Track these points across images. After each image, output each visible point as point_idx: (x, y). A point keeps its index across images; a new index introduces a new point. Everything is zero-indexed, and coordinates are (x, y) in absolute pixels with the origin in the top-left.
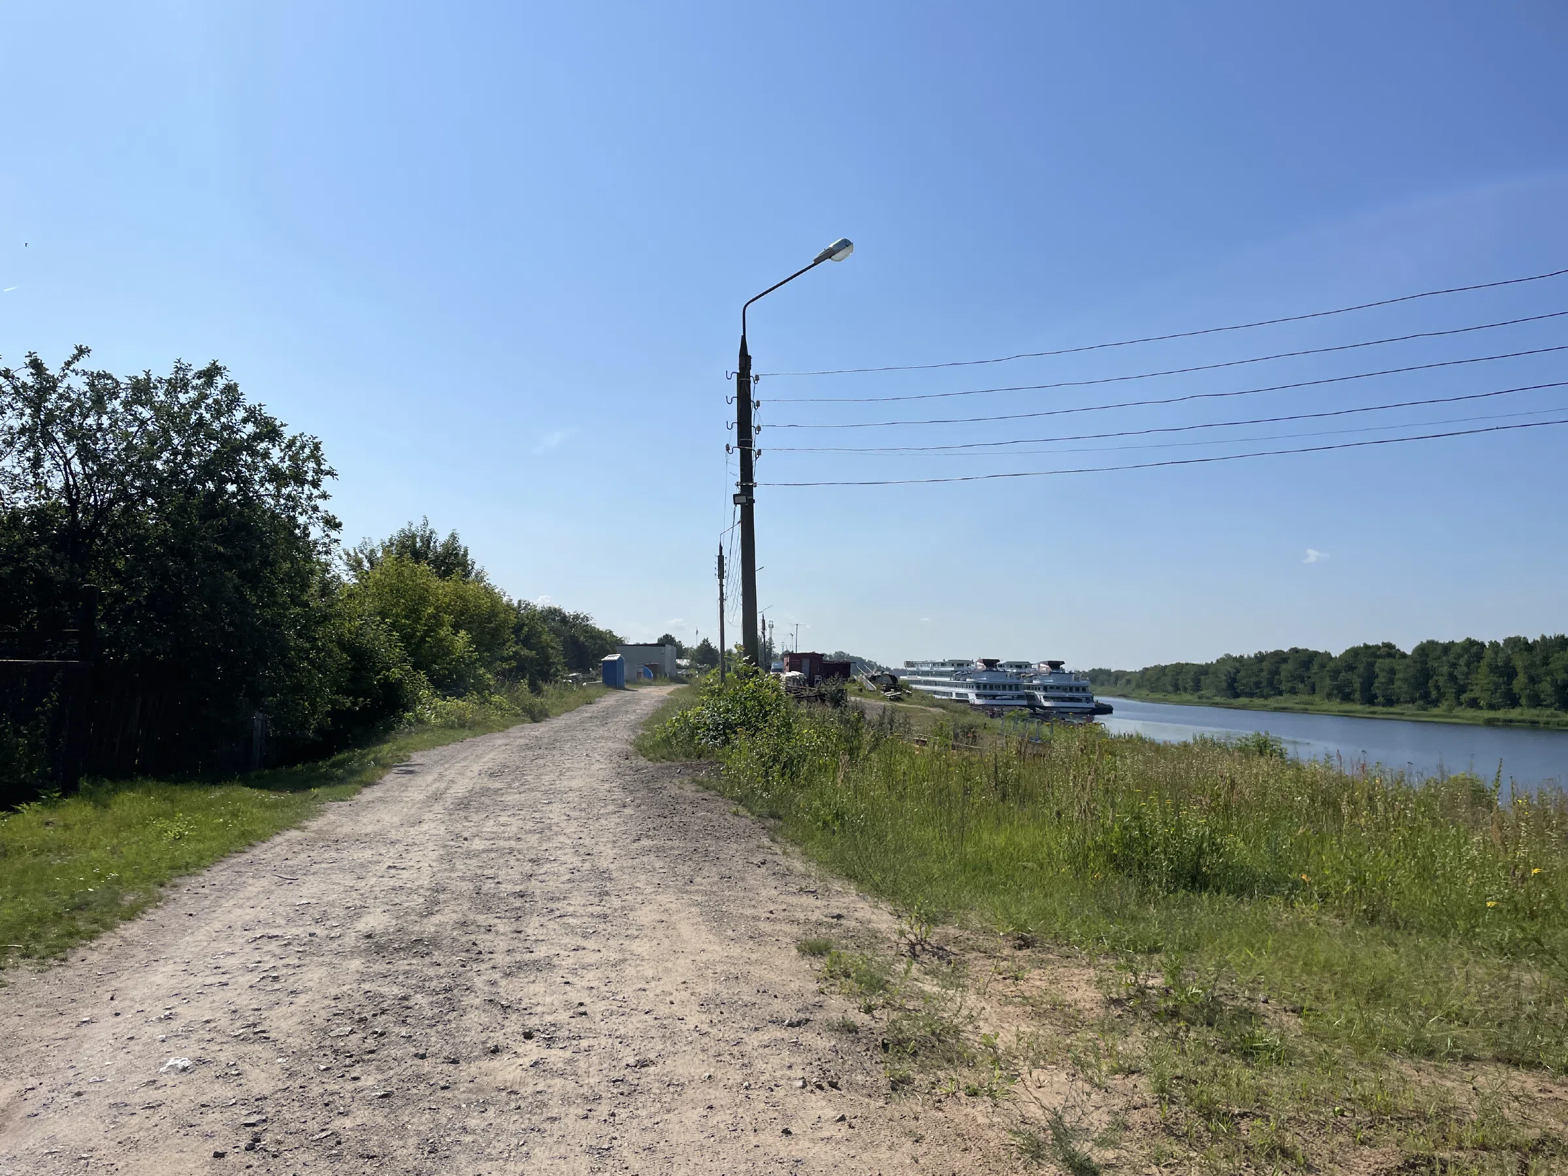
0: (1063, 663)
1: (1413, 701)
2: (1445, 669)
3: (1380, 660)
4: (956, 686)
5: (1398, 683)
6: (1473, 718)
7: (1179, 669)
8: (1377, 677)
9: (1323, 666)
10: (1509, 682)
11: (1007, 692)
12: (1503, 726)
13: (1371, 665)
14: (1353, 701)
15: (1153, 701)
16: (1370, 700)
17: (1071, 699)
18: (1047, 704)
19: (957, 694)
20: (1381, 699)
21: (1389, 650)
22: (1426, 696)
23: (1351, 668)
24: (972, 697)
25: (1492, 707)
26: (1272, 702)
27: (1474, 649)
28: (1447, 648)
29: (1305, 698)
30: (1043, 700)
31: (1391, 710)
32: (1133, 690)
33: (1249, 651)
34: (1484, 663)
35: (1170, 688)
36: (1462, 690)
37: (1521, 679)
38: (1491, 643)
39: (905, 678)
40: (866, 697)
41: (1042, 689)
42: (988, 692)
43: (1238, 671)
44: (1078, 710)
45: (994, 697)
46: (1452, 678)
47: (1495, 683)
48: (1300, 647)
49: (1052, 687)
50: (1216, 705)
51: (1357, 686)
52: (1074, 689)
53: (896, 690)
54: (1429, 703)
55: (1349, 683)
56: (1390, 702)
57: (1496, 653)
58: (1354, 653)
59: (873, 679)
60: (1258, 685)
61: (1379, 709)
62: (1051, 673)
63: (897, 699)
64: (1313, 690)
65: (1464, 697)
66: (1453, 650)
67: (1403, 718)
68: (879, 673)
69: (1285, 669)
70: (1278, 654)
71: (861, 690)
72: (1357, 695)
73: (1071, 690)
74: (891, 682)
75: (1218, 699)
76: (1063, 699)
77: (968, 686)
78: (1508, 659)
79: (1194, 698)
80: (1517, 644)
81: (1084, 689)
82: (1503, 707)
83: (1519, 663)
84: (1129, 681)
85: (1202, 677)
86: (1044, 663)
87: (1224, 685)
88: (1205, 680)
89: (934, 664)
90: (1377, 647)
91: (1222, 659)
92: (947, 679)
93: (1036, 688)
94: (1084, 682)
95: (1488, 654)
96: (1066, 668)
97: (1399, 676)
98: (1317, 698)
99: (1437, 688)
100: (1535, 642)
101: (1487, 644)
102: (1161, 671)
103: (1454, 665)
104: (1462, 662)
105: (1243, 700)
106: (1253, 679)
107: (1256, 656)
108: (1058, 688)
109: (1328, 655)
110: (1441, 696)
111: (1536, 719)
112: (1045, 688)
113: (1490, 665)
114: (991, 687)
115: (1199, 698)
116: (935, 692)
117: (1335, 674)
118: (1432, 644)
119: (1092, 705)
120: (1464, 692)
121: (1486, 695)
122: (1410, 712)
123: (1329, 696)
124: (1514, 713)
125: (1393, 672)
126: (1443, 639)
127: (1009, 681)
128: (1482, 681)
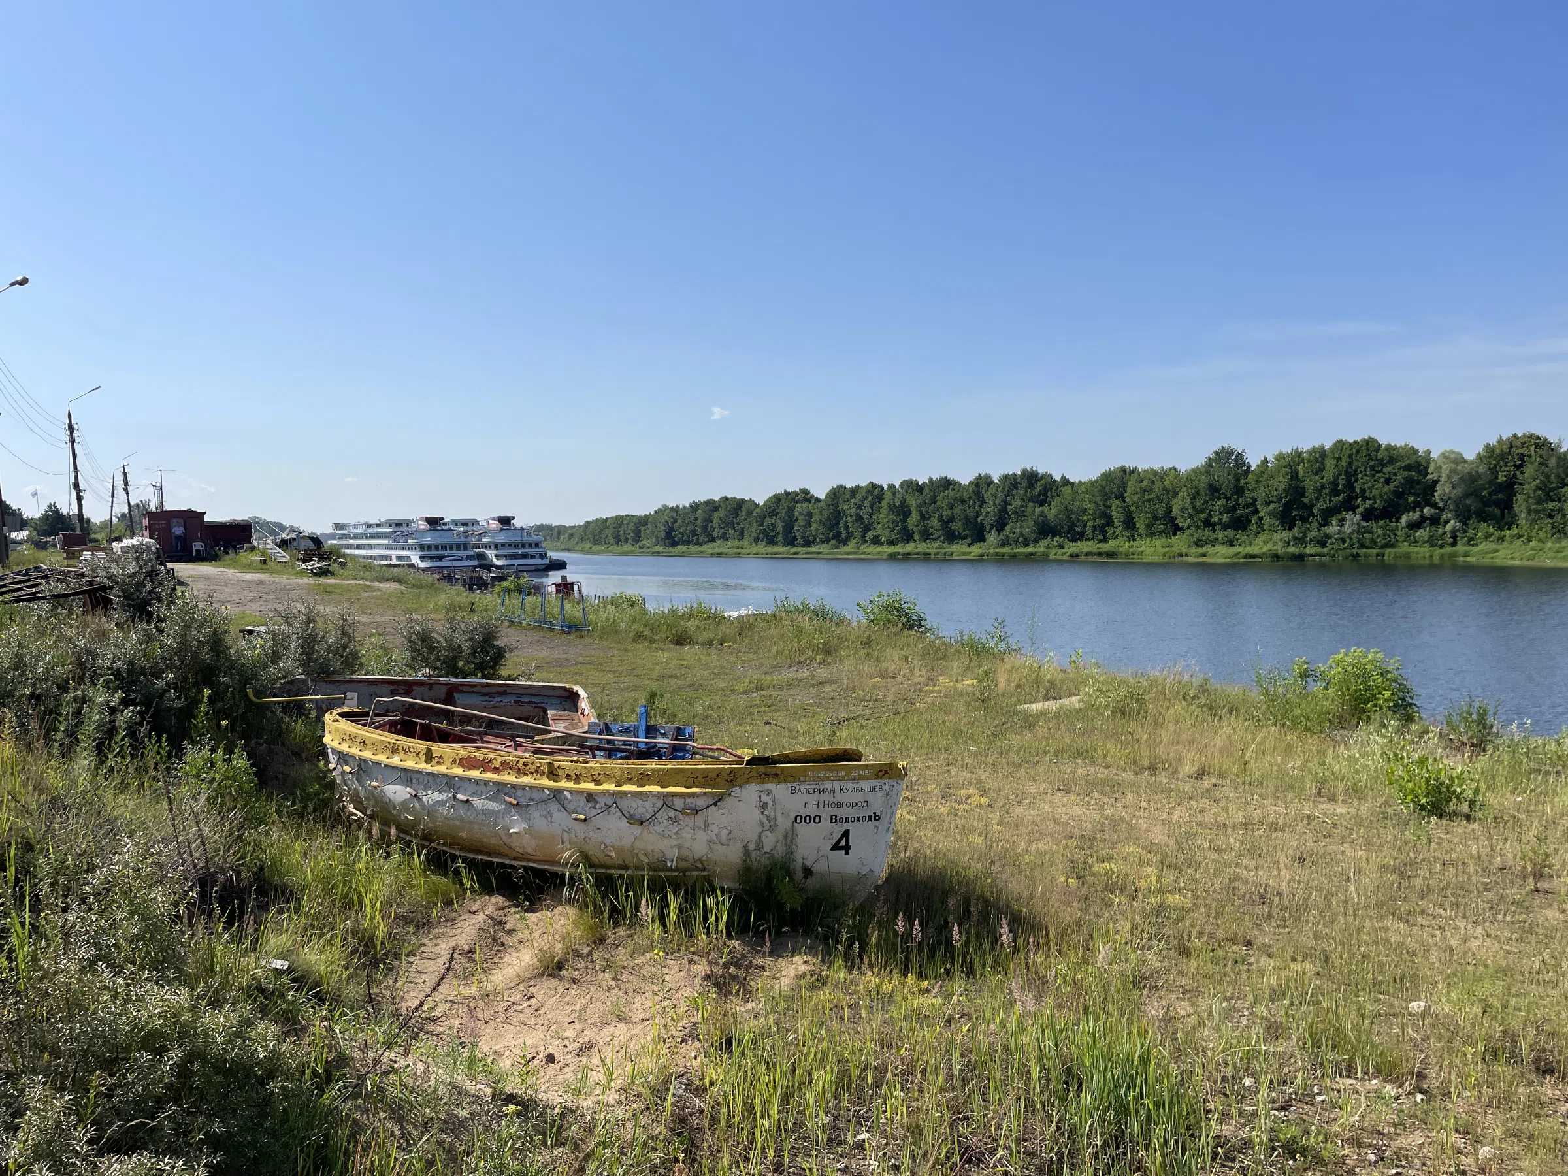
0: (513, 518)
1: (827, 540)
2: (853, 511)
3: (799, 505)
4: (397, 548)
5: (814, 526)
6: (879, 553)
7: (619, 521)
8: (797, 520)
9: (750, 513)
10: (904, 521)
11: (455, 552)
12: (903, 560)
13: (791, 509)
14: (776, 543)
15: (598, 553)
16: (791, 542)
17: (524, 557)
18: (499, 563)
19: (398, 558)
20: (800, 540)
21: (806, 496)
22: (837, 536)
23: (774, 513)
24: (415, 559)
25: (891, 543)
26: (707, 548)
27: (876, 492)
28: (854, 491)
29: (736, 543)
30: (494, 559)
31: (810, 549)
32: (577, 543)
33: (685, 502)
34: (884, 503)
35: (612, 540)
36: (867, 529)
37: (914, 517)
38: (888, 485)
39: (335, 542)
40: (271, 572)
41: (492, 547)
42: (434, 553)
43: (676, 521)
44: (533, 568)
45: (440, 558)
46: (859, 518)
47: (894, 521)
48: (729, 496)
49: (503, 545)
50: (657, 554)
51: (780, 529)
52: (527, 546)
53: (321, 559)
54: (840, 542)
55: (773, 527)
56: (808, 543)
57: (894, 494)
58: (777, 499)
59: (284, 544)
60: (694, 532)
61: (799, 549)
62: (502, 529)
63: (324, 572)
64: (742, 535)
65: (869, 535)
66: (859, 494)
67: (820, 556)
68: (294, 535)
69: (717, 517)
70: (710, 502)
71: (265, 562)
72: (780, 538)
73: (524, 546)
74: (313, 547)
75: (657, 548)
76: (515, 557)
77: (410, 548)
78: (903, 501)
79: (636, 548)
80: (911, 486)
81: (537, 545)
82: (901, 541)
83: (912, 502)
84: (571, 535)
85: (642, 528)
86: (493, 519)
87: (663, 534)
88: (645, 531)
89: (369, 526)
90: (796, 493)
91: (660, 510)
92: (385, 542)
93: (485, 546)
94: (538, 538)
95: (888, 496)
96: (517, 523)
97: (816, 518)
98: (745, 543)
99: (847, 528)
100: (924, 483)
101: (885, 487)
102: (603, 523)
103: (860, 507)
104: (867, 503)
105: (681, 548)
106: (690, 527)
107: (691, 506)
108: (510, 545)
109: (752, 502)
110: (850, 535)
111: (928, 551)
112: (496, 547)
113: (889, 505)
114: (437, 548)
115: (641, 548)
116: (371, 557)
117: (761, 519)
118: (841, 487)
119: (547, 561)
120: (869, 530)
121: (887, 532)
122: (826, 551)
123: (756, 540)
124: (910, 547)
125: (810, 515)
126: (850, 484)
127: (456, 539)
128: (883, 519)
